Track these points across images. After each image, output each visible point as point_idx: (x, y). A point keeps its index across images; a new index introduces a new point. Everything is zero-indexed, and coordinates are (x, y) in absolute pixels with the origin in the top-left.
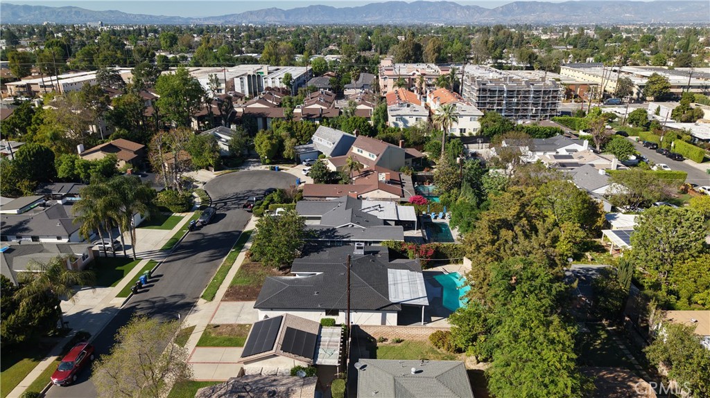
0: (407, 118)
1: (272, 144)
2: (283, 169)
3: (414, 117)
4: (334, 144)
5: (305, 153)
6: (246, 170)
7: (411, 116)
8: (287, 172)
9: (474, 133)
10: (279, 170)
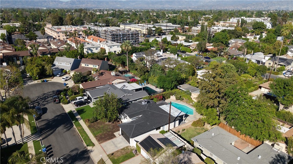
0: (92, 49)
1: (40, 69)
2: (48, 81)
3: (95, 48)
4: (70, 64)
5: (55, 71)
6: (27, 85)
7: (93, 48)
8: (52, 81)
9: (119, 52)
10: (47, 81)
